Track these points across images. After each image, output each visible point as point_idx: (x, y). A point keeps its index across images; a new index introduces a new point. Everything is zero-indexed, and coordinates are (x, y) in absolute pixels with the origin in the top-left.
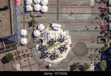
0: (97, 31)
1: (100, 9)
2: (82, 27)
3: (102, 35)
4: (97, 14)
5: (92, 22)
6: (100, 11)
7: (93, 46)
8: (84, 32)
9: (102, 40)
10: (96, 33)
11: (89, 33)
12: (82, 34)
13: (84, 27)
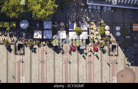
0: (102, 57)
1: (72, 52)
2: (97, 76)
3: (107, 51)
4: (78, 56)
5: (90, 62)
6: (74, 52)
7: (121, 62)
8: (103, 74)
9: (113, 50)
10: (104, 58)
11: (104, 67)
12: (106, 76)
13: (96, 74)
